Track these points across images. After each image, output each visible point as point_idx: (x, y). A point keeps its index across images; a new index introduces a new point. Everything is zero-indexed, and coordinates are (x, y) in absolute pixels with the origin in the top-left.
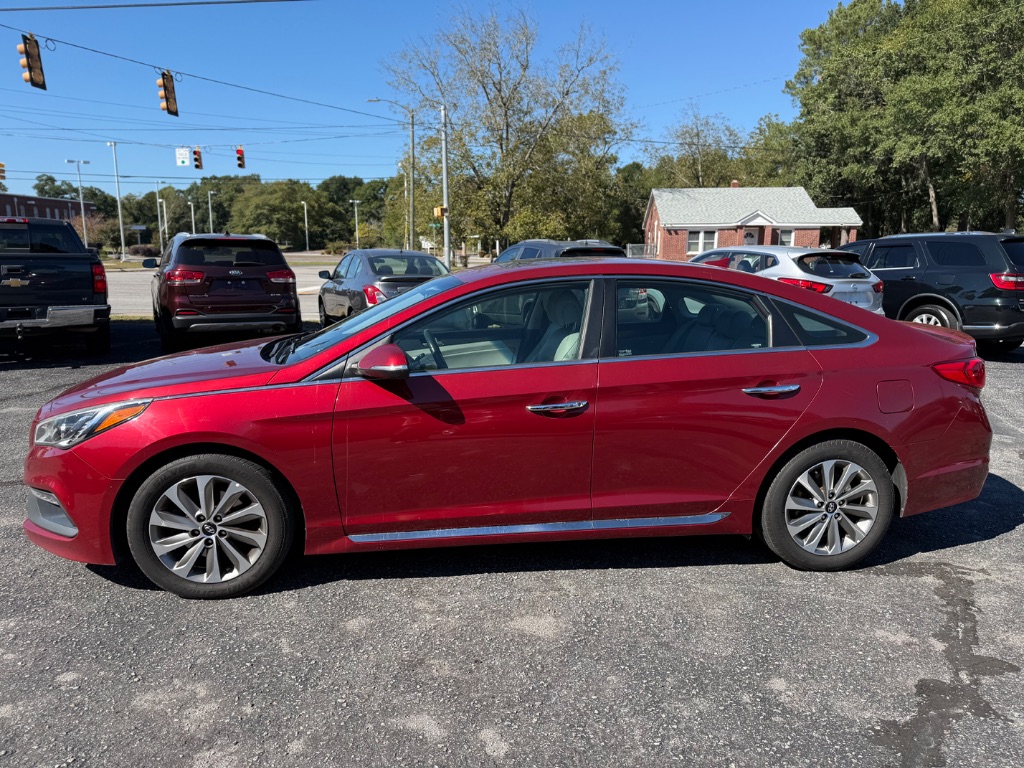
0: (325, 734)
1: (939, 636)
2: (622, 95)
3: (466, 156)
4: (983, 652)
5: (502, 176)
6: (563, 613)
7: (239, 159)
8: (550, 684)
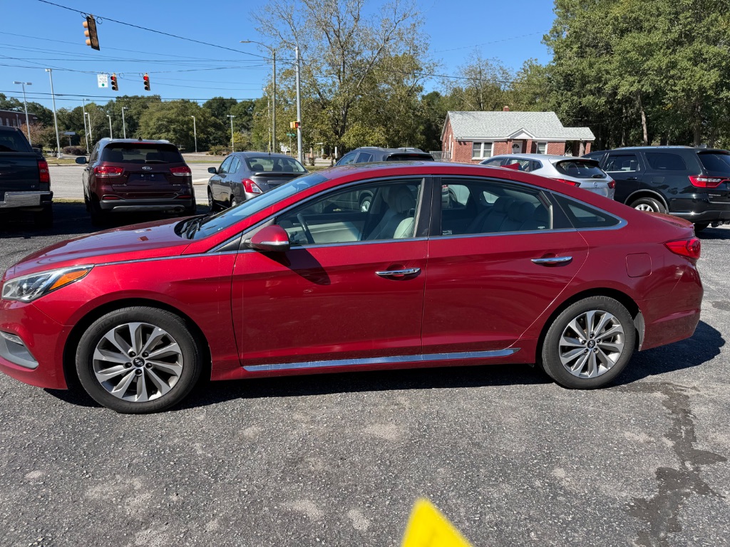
0: (233, 516)
1: (669, 436)
2: (427, 41)
3: (314, 84)
4: (700, 447)
5: (340, 100)
6: (402, 422)
7: (145, 83)
8: (396, 475)
